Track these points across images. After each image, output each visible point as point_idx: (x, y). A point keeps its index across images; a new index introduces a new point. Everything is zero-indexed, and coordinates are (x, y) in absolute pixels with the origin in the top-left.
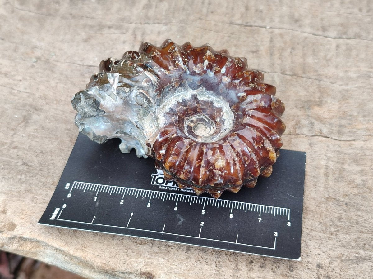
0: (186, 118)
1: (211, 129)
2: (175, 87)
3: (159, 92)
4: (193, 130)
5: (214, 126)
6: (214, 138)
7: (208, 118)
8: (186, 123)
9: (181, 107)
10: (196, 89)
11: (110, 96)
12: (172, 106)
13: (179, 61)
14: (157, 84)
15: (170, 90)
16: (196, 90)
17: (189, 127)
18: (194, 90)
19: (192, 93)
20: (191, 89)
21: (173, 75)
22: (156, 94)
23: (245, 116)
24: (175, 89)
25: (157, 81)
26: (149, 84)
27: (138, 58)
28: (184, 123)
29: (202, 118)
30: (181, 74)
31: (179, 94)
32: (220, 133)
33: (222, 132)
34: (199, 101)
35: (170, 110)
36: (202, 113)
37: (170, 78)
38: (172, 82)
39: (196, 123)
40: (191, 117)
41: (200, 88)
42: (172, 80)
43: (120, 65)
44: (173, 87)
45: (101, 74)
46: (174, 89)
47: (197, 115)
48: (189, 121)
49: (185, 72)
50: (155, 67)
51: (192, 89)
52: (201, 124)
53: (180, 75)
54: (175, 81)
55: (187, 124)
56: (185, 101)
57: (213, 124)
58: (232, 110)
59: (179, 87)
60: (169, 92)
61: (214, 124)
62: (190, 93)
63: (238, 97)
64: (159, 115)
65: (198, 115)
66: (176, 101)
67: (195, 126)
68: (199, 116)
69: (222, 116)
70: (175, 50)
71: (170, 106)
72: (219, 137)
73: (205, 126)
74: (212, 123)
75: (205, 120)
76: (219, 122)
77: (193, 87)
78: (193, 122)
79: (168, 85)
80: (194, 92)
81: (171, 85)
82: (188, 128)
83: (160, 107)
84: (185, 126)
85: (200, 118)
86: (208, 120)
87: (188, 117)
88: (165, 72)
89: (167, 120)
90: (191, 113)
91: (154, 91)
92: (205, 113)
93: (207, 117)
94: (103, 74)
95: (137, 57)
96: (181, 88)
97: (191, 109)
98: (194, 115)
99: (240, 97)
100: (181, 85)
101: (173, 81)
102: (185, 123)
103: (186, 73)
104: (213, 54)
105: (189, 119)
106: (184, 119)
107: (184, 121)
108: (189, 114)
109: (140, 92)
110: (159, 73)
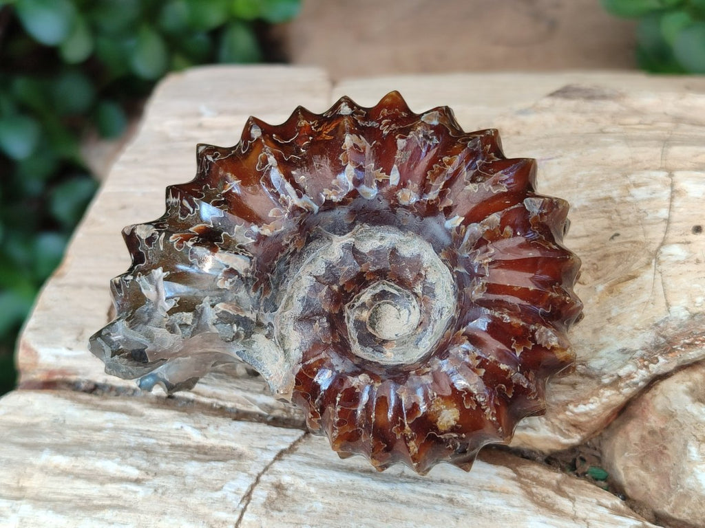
0: (347, 306)
1: (410, 311)
2: (298, 251)
3: (263, 285)
4: (370, 330)
5: (414, 303)
6: (421, 339)
7: (396, 286)
8: (351, 316)
9: (326, 288)
10: (349, 232)
11: (160, 327)
12: (306, 291)
13: (287, 194)
14: (253, 273)
15: (289, 263)
16: (348, 235)
17: (359, 325)
18: (343, 235)
19: (341, 242)
20: (336, 236)
21: (283, 228)
22: (258, 293)
23: (475, 279)
24: (301, 254)
25: (248, 265)
26: (233, 281)
27: (193, 213)
28: (346, 320)
29: (384, 291)
30: (301, 221)
31: (313, 255)
32: (432, 322)
33: (435, 321)
34: (364, 254)
35: (304, 304)
36: (378, 280)
37: (278, 239)
38: (287, 245)
39: (372, 305)
40: (358, 298)
41: (357, 227)
42: (286, 242)
43: (159, 248)
44: (293, 254)
45: (127, 281)
46: (298, 255)
47: (370, 287)
48: (355, 311)
49: (309, 212)
50: (237, 226)
51: (340, 235)
52: (385, 303)
53: (299, 224)
54: (293, 240)
55: (352, 318)
56: (334, 267)
57: (410, 299)
58: (442, 260)
59: (306, 245)
60: (289, 267)
61: (412, 299)
62: (339, 244)
63: (448, 232)
64: (282, 328)
65: (372, 286)
66: (312, 278)
67: (371, 315)
68: (374, 288)
69: (426, 278)
70: (270, 164)
71: (302, 294)
72: (431, 336)
73: (395, 306)
74: (408, 297)
75: (391, 293)
76: (423, 294)
77: (340, 231)
78: (366, 308)
79: (280, 255)
80: (347, 239)
81: (287, 251)
82: (357, 329)
83: (279, 310)
84: (350, 326)
85: (377, 291)
86: (398, 290)
87: (351, 300)
88: (263, 233)
89: (303, 334)
90: (353, 291)
91: (251, 290)
92: (385, 279)
93: (393, 284)
94: (128, 280)
95: (191, 210)
96: (313, 245)
97: (351, 282)
98: (363, 291)
99: (451, 230)
100: (309, 240)
101: (288, 242)
102: (349, 318)
103: (312, 212)
104: (361, 136)
105: (353, 306)
106: (342, 312)
107: (345, 317)
108: (350, 294)
109: (219, 312)
110: (250, 238)
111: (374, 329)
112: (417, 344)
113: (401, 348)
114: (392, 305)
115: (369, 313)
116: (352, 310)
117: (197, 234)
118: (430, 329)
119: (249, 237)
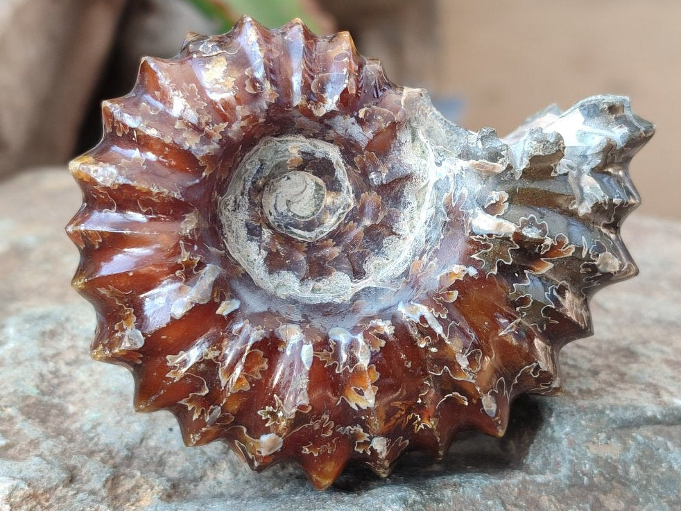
0: (352, 205)
1: (276, 209)
2: (417, 258)
4: (321, 182)
5: (271, 219)
6: (258, 171)
7: (295, 237)
8: (346, 195)
9: (379, 220)
10: (359, 292)
12: (402, 216)
13: (439, 319)
14: (467, 215)
15: (427, 241)
16: (360, 289)
17: (334, 186)
18: (365, 288)
19: (367, 280)
20: (374, 286)
23: (196, 237)
24: (414, 256)
25: (473, 223)
26: (489, 201)
27: (552, 290)
28: (351, 189)
29: (309, 230)
32: (246, 192)
33: (242, 194)
35: (403, 199)
36: (317, 241)
38: (430, 260)
39: (322, 213)
40: (339, 218)
41: (350, 298)
42: (433, 262)
43: (586, 239)
44: (424, 252)
45: (620, 197)
46: (418, 254)
47: (327, 233)
48: (342, 203)
49: (410, 301)
50: (495, 273)
51: (369, 288)
52: (307, 217)
54: (425, 267)
55: (344, 194)
56: (373, 250)
57: (276, 223)
58: (240, 266)
59: (409, 267)
60: (426, 237)
61: (274, 222)
62: (370, 277)
63: (235, 295)
65: (325, 234)
66: (398, 231)
67: (322, 201)
68: (322, 233)
69: (259, 246)
70: (464, 356)
72: (246, 175)
73: (295, 215)
74: (279, 226)
75: (300, 229)
76: (260, 226)
77: (369, 292)
78: (329, 208)
79: (438, 247)
80: (361, 284)
81: (430, 253)
82: (337, 180)
84: (346, 184)
85: (317, 230)
86: (292, 233)
87: (348, 214)
89: (400, 161)
90: (346, 224)
91: (466, 195)
92: (309, 243)
93: (299, 238)
94: (618, 198)
95: (555, 293)
96: (401, 270)
97: (348, 232)
98: (335, 228)
99: (232, 298)
100: (406, 273)
101: (430, 263)
102: (348, 192)
103: (405, 302)
104: (356, 409)
105: (344, 209)
106: (357, 197)
107: (353, 192)
108: (350, 220)
109: (501, 160)
110: (477, 258)
111: (317, 184)
112: (262, 165)
113: (281, 159)
114: (298, 216)
115: (324, 202)
116: (345, 203)
117: (542, 259)
118: (248, 185)
119: (479, 261)
